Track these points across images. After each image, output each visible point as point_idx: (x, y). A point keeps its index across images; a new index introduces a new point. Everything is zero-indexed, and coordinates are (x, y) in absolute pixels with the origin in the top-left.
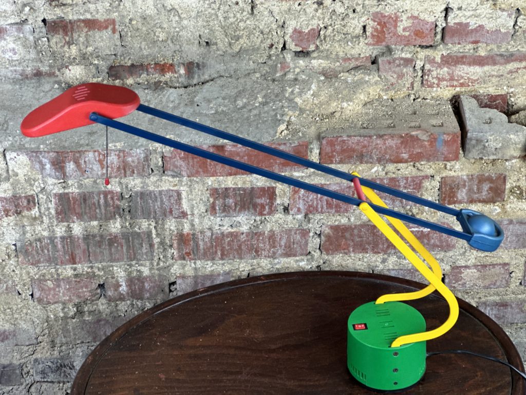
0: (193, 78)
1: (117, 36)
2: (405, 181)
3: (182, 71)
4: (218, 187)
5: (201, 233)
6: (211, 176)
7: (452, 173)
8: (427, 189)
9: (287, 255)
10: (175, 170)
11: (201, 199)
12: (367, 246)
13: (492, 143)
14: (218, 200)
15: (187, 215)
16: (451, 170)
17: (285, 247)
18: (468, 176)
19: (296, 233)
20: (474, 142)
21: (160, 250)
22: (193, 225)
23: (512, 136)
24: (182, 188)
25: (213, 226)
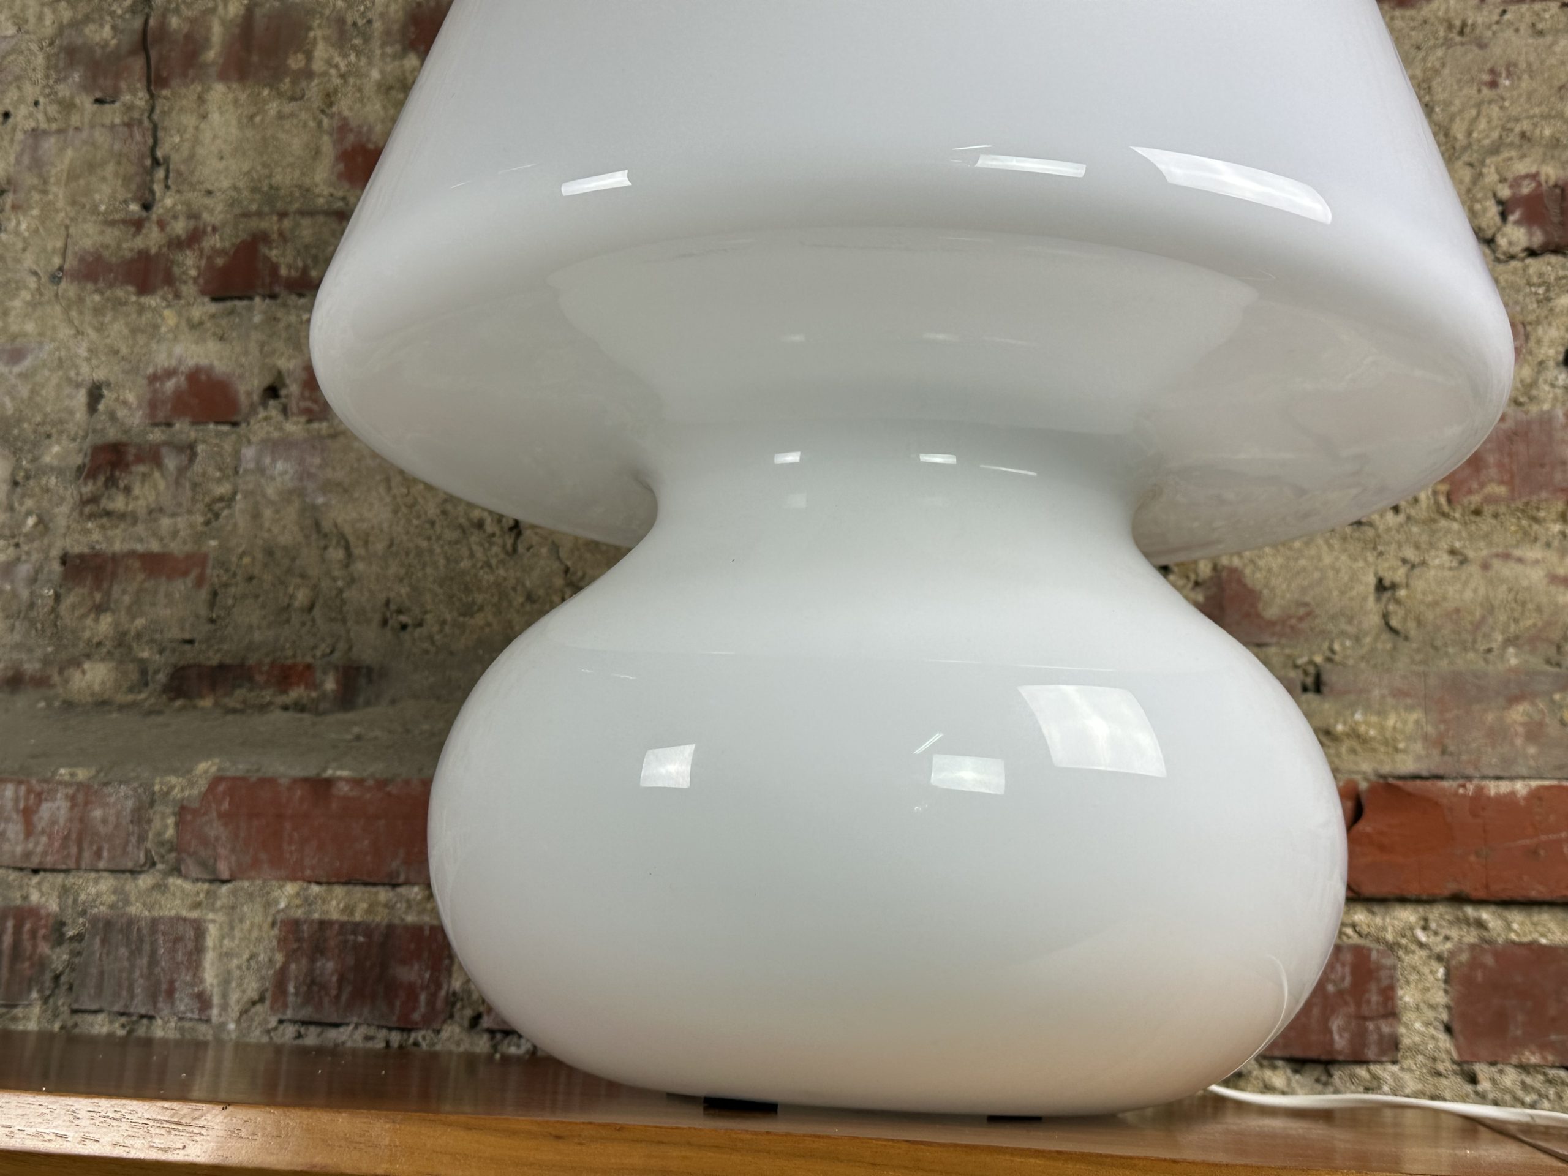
0: (352, 703)
3: (330, 684)
4: (303, 917)
6: (288, 879)
10: (205, 854)
11: (253, 956)
15: (211, 1007)
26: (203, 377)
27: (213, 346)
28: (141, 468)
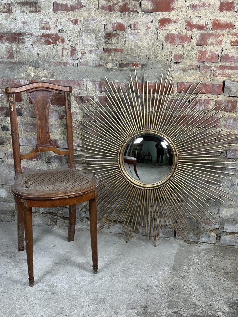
0: (143, 69)
1: (123, 54)
2: (204, 101)
3: (140, 67)
7: (219, 99)
8: (211, 104)
13: (233, 89)
16: (219, 98)
18: (224, 100)
20: (227, 89)
26: (120, 24)
27: (121, 19)
28: (113, 37)
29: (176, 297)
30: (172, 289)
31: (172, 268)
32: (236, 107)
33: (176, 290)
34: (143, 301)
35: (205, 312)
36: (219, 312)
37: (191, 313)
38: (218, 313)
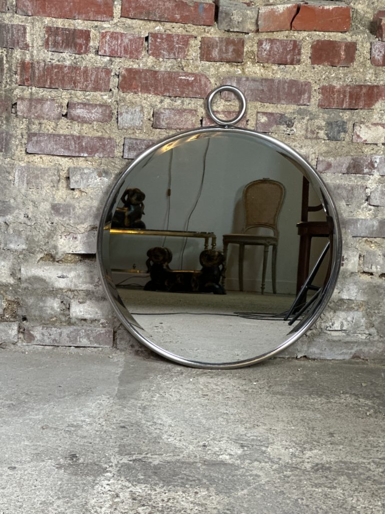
2: (177, 38)
4: (52, 26)
5: (37, 63)
6: (47, 16)
7: (209, 35)
8: (192, 47)
9: (95, 89)
10: (24, 9)
11: (39, 35)
12: (150, 88)
13: (235, 16)
14: (51, 37)
15: (29, 47)
16: (208, 32)
17: (94, 82)
18: (219, 38)
19: (102, 71)
20: (224, 14)
21: (8, 75)
22: (32, 56)
23: (248, 12)
24: (27, 24)
25: (46, 59)
29: (133, 439)
30: (124, 427)
31: (116, 395)
32: (243, 54)
33: (132, 428)
34: (65, 448)
35: (196, 457)
36: (222, 455)
37: (168, 459)
38: (221, 457)
